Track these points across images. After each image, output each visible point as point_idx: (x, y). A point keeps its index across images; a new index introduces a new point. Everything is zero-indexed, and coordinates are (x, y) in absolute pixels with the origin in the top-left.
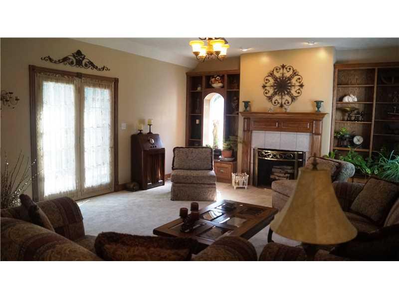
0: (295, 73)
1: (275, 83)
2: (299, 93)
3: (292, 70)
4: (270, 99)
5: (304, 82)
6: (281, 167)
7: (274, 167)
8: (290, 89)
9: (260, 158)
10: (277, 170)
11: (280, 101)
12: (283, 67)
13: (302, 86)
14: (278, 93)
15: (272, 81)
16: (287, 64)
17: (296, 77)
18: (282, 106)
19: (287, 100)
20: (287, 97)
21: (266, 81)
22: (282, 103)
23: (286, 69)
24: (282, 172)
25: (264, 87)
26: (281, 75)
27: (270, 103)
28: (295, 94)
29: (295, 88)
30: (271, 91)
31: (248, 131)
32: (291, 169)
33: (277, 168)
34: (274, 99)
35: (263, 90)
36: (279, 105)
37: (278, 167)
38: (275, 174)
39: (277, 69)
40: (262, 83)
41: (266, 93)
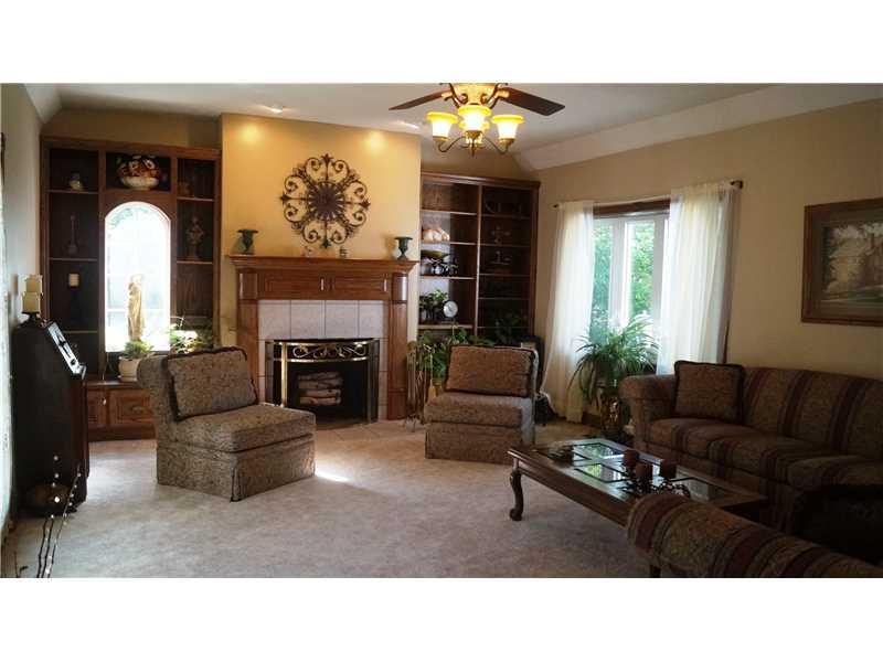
0: (352, 178)
1: (310, 193)
2: (360, 219)
3: (344, 169)
4: (299, 227)
5: (369, 196)
6: (316, 376)
7: (299, 378)
8: (342, 210)
9: (293, 360)
10: (308, 385)
11: (321, 234)
12: (327, 159)
13: (365, 205)
14: (316, 215)
15: (302, 188)
16: (335, 156)
17: (355, 186)
18: (326, 244)
19: (336, 232)
20: (336, 226)
21: (289, 188)
22: (326, 237)
23: (334, 165)
24: (322, 385)
25: (285, 198)
26: (324, 177)
27: (301, 237)
28: (353, 221)
29: (352, 208)
30: (302, 211)
31: (249, 301)
32: (336, 378)
33: (307, 380)
34: (308, 229)
35: (281, 207)
36: (319, 242)
37: (309, 378)
38: (310, 393)
39: (313, 163)
40: (282, 190)
41: (290, 214)
